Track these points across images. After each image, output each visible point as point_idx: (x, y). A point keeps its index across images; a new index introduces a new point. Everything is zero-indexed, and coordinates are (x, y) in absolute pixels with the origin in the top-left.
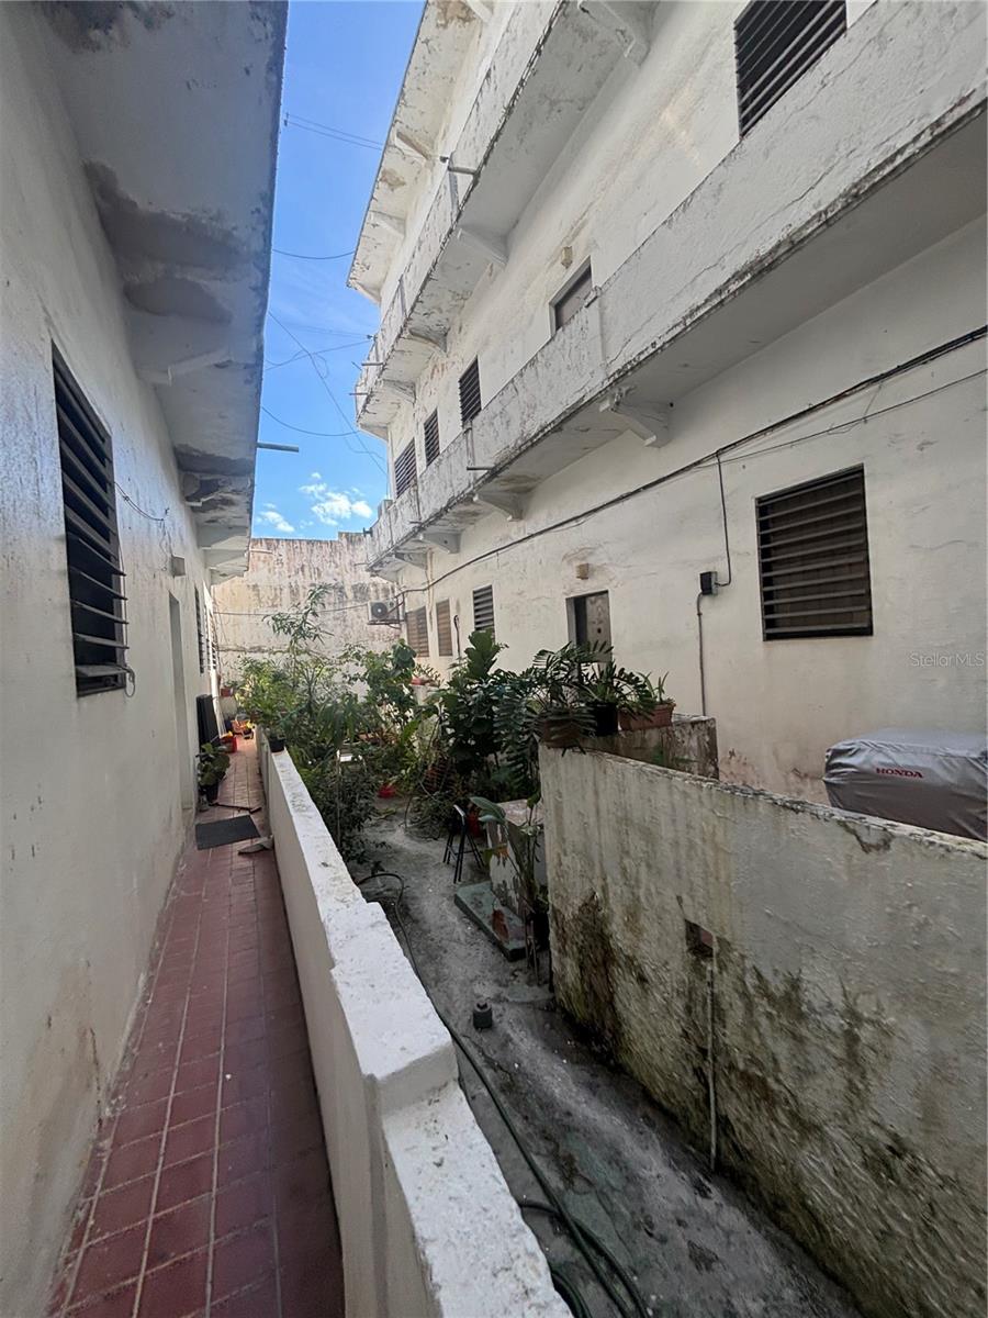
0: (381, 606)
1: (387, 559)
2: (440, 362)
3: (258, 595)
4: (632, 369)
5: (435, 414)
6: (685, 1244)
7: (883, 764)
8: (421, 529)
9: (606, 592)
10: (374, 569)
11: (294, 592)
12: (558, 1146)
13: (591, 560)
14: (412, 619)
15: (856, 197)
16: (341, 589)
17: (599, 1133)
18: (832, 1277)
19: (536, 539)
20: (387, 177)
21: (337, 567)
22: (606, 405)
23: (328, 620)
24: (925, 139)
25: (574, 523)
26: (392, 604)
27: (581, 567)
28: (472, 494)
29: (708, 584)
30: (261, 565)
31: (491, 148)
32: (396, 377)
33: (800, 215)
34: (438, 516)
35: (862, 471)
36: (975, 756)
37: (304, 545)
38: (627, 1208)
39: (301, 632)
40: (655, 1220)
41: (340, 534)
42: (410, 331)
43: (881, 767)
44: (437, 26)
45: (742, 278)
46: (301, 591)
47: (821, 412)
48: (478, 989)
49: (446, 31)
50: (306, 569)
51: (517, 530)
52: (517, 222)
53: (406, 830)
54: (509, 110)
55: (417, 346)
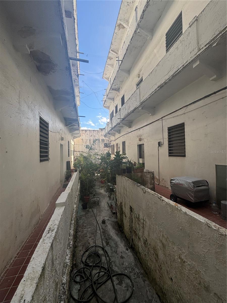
0: (106, 144)
1: (107, 134)
2: (118, 94)
3: (83, 141)
4: (143, 102)
5: (117, 105)
6: (121, 255)
7: (178, 182)
8: (112, 129)
9: (144, 144)
10: (105, 136)
11: (90, 140)
12: (107, 240)
13: (141, 137)
14: (112, 147)
15: (173, 76)
16: (99, 140)
17: (115, 240)
18: (141, 263)
19: (133, 132)
20: (109, 58)
21: (98, 135)
22: (140, 108)
23: (96, 146)
24: (182, 68)
25: (139, 130)
26: (108, 143)
27: (139, 139)
28: (120, 123)
29: (160, 144)
30: (84, 135)
31: (124, 56)
32: (110, 97)
33: (167, 77)
34: (115, 127)
35: (184, 124)
36: (191, 182)
37: (92, 131)
38: (114, 249)
39: (91, 149)
40: (118, 251)
41: (99, 129)
42: (112, 89)
43: (177, 183)
44: (118, 30)
45: (158, 88)
46: (91, 140)
47: (178, 111)
48: (105, 218)
49: (120, 31)
50: (92, 136)
51: (130, 130)
52: (131, 68)
53: (104, 190)
54: (127, 50)
55: (113, 91)
